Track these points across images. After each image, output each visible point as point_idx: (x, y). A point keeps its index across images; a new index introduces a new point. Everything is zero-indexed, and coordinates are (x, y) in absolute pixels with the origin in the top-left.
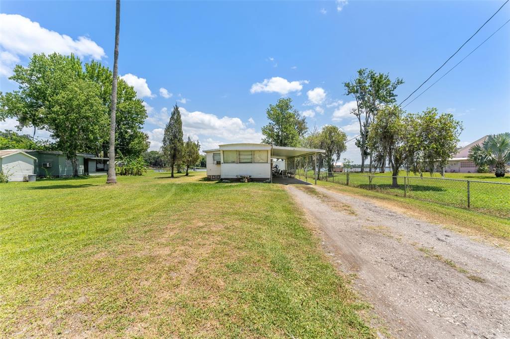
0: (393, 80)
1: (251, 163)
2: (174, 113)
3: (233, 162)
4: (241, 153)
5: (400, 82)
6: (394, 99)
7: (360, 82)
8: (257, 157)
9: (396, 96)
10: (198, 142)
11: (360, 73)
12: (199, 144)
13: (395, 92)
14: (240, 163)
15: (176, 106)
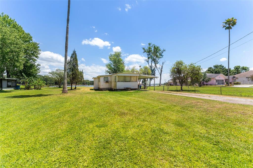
0: (162, 49)
1: (130, 82)
2: (73, 54)
3: (122, 81)
4: (126, 77)
5: (164, 51)
6: (163, 57)
7: (150, 48)
8: (132, 79)
9: (163, 56)
10: (82, 71)
11: (149, 44)
12: (83, 72)
13: (163, 54)
14: (125, 82)
15: (74, 51)
